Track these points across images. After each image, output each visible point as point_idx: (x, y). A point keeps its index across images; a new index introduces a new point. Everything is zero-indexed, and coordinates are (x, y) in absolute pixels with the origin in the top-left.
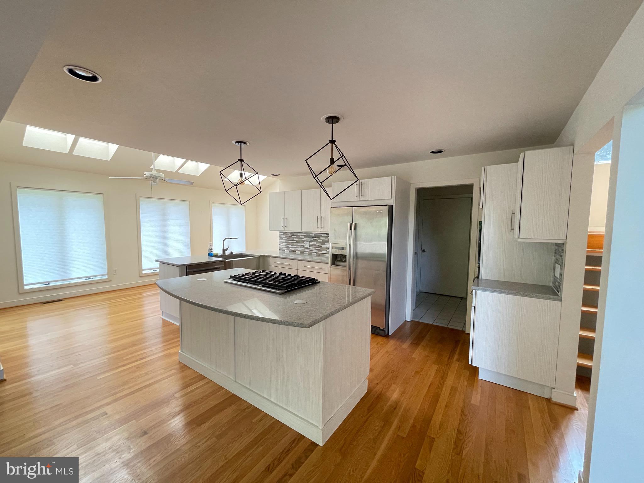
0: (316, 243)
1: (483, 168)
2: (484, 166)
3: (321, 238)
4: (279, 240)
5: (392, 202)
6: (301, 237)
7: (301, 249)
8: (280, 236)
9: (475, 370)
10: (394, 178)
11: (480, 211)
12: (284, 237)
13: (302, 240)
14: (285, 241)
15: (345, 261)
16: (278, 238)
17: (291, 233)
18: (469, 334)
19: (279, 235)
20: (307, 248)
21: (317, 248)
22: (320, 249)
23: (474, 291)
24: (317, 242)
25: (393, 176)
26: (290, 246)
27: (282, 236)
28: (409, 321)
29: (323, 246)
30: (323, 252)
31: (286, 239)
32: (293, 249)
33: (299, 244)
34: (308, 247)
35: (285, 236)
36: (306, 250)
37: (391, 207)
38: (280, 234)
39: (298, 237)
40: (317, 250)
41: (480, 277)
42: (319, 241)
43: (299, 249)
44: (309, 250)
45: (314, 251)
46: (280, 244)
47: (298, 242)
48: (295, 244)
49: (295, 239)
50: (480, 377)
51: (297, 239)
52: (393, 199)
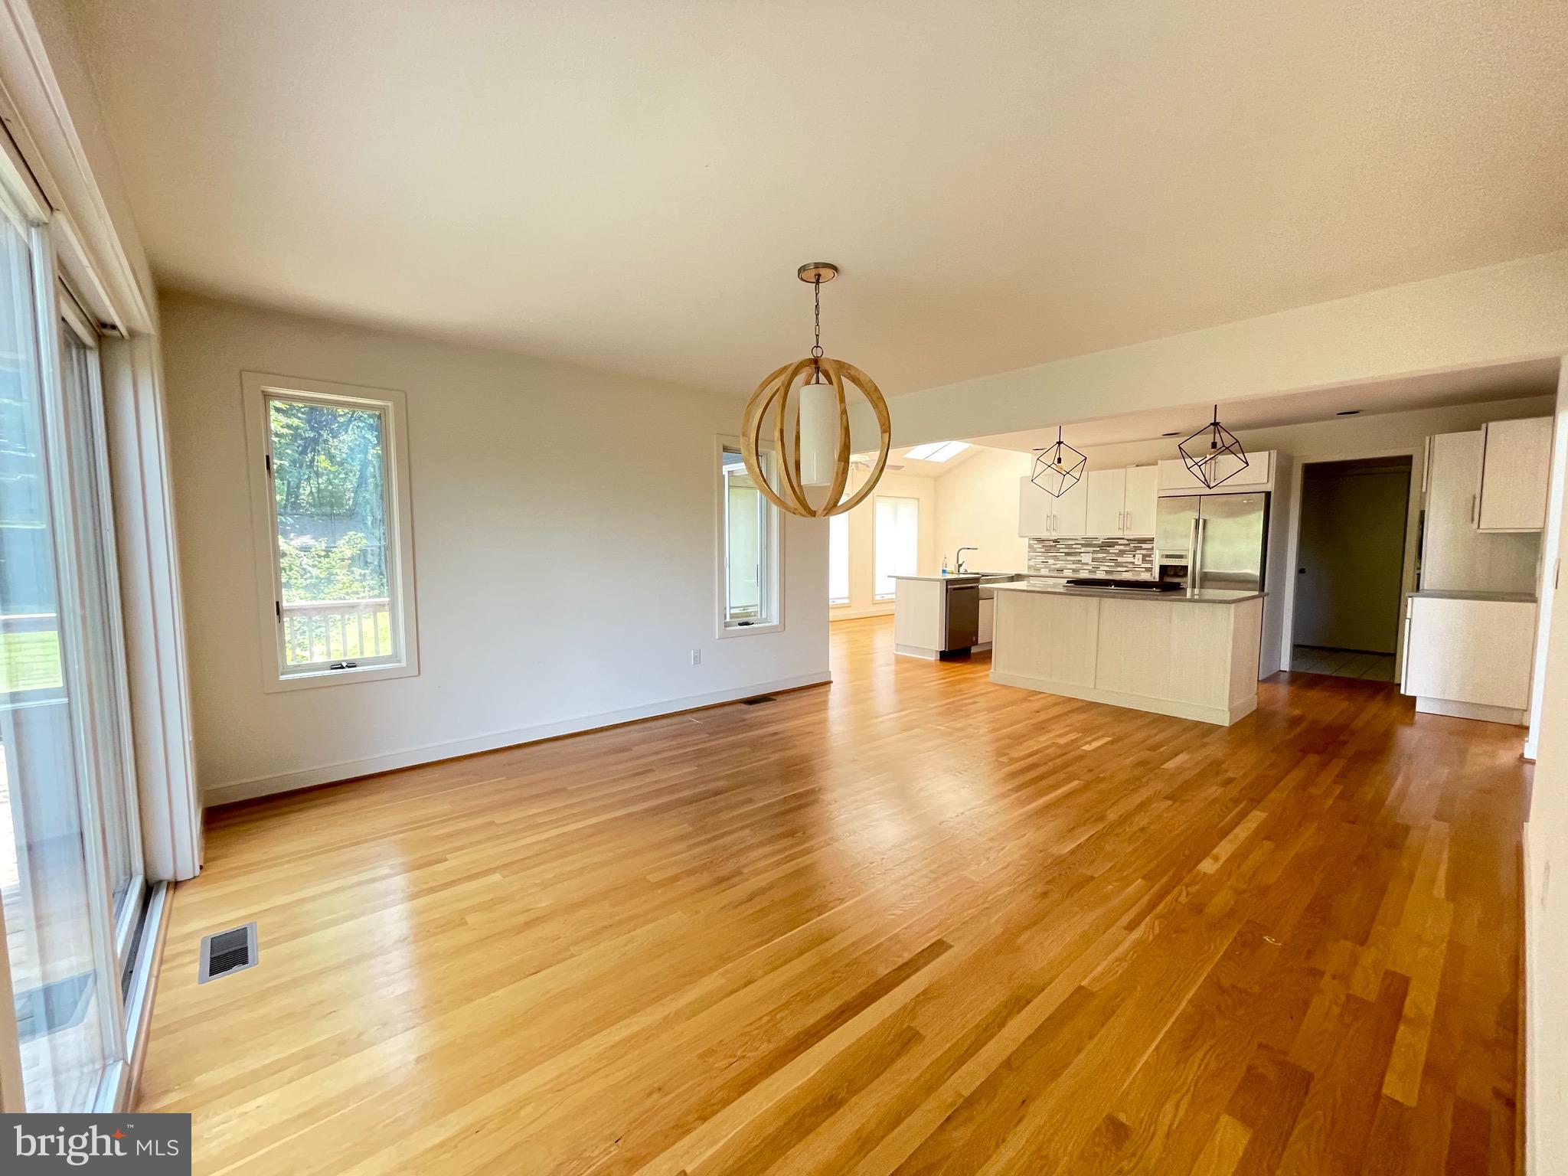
0: (1105, 555)
1: (1428, 438)
2: (1430, 435)
3: (1116, 547)
4: (1029, 552)
5: (1270, 487)
6: (1074, 546)
7: (1074, 566)
8: (1030, 546)
9: (1412, 700)
10: (1274, 453)
11: (1423, 497)
12: (1039, 548)
13: (1077, 550)
14: (1040, 554)
15: (1185, 575)
16: (1027, 549)
17: (1055, 541)
18: (1400, 685)
19: (1029, 544)
20: (1087, 564)
21: (1107, 564)
22: (1113, 564)
23: (1410, 599)
24: (1108, 552)
25: (1272, 451)
26: (1051, 561)
27: (1035, 546)
28: (1285, 671)
29: (1120, 559)
30: (1119, 569)
31: (1043, 550)
32: (1058, 566)
33: (1069, 558)
34: (1090, 563)
35: (1040, 546)
36: (1085, 567)
37: (1268, 494)
38: (1031, 542)
39: (1069, 546)
40: (1107, 566)
41: (1421, 588)
42: (1111, 551)
43: (1069, 566)
44: (1090, 568)
45: (1101, 568)
46: (1029, 560)
47: (1067, 554)
48: (1060, 558)
49: (1061, 550)
50: (1418, 709)
51: (1067, 550)
52: (1270, 484)
